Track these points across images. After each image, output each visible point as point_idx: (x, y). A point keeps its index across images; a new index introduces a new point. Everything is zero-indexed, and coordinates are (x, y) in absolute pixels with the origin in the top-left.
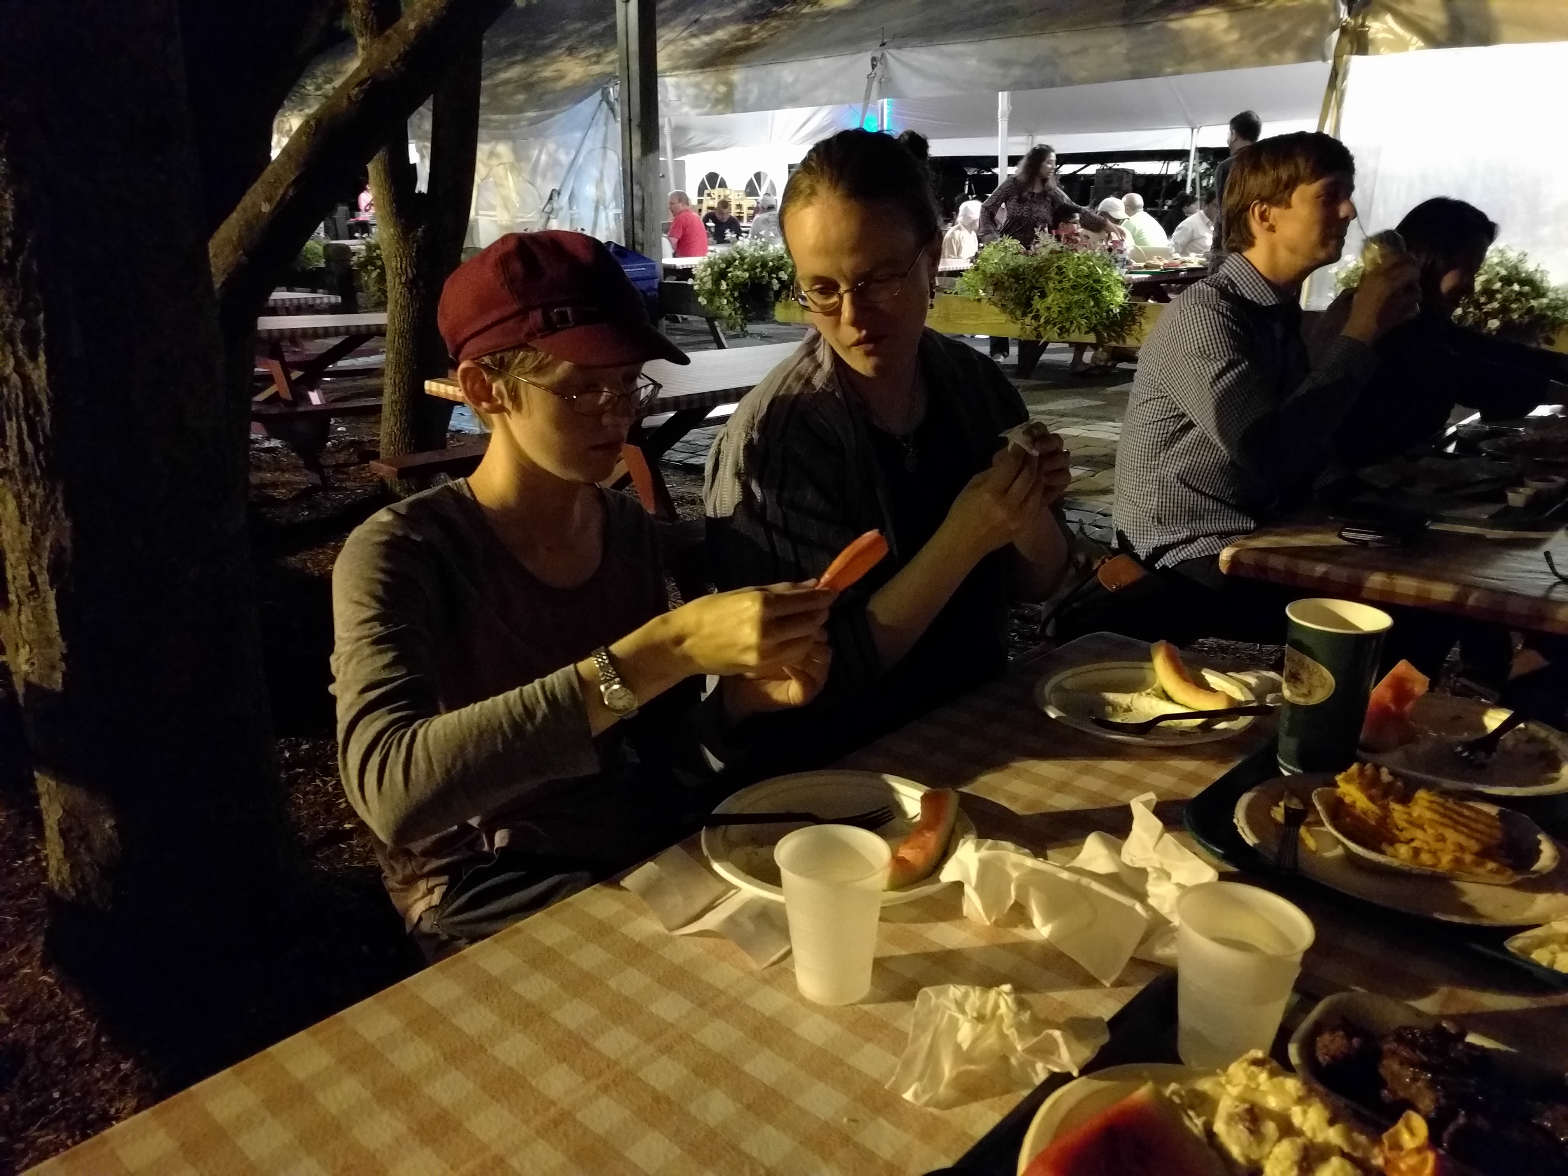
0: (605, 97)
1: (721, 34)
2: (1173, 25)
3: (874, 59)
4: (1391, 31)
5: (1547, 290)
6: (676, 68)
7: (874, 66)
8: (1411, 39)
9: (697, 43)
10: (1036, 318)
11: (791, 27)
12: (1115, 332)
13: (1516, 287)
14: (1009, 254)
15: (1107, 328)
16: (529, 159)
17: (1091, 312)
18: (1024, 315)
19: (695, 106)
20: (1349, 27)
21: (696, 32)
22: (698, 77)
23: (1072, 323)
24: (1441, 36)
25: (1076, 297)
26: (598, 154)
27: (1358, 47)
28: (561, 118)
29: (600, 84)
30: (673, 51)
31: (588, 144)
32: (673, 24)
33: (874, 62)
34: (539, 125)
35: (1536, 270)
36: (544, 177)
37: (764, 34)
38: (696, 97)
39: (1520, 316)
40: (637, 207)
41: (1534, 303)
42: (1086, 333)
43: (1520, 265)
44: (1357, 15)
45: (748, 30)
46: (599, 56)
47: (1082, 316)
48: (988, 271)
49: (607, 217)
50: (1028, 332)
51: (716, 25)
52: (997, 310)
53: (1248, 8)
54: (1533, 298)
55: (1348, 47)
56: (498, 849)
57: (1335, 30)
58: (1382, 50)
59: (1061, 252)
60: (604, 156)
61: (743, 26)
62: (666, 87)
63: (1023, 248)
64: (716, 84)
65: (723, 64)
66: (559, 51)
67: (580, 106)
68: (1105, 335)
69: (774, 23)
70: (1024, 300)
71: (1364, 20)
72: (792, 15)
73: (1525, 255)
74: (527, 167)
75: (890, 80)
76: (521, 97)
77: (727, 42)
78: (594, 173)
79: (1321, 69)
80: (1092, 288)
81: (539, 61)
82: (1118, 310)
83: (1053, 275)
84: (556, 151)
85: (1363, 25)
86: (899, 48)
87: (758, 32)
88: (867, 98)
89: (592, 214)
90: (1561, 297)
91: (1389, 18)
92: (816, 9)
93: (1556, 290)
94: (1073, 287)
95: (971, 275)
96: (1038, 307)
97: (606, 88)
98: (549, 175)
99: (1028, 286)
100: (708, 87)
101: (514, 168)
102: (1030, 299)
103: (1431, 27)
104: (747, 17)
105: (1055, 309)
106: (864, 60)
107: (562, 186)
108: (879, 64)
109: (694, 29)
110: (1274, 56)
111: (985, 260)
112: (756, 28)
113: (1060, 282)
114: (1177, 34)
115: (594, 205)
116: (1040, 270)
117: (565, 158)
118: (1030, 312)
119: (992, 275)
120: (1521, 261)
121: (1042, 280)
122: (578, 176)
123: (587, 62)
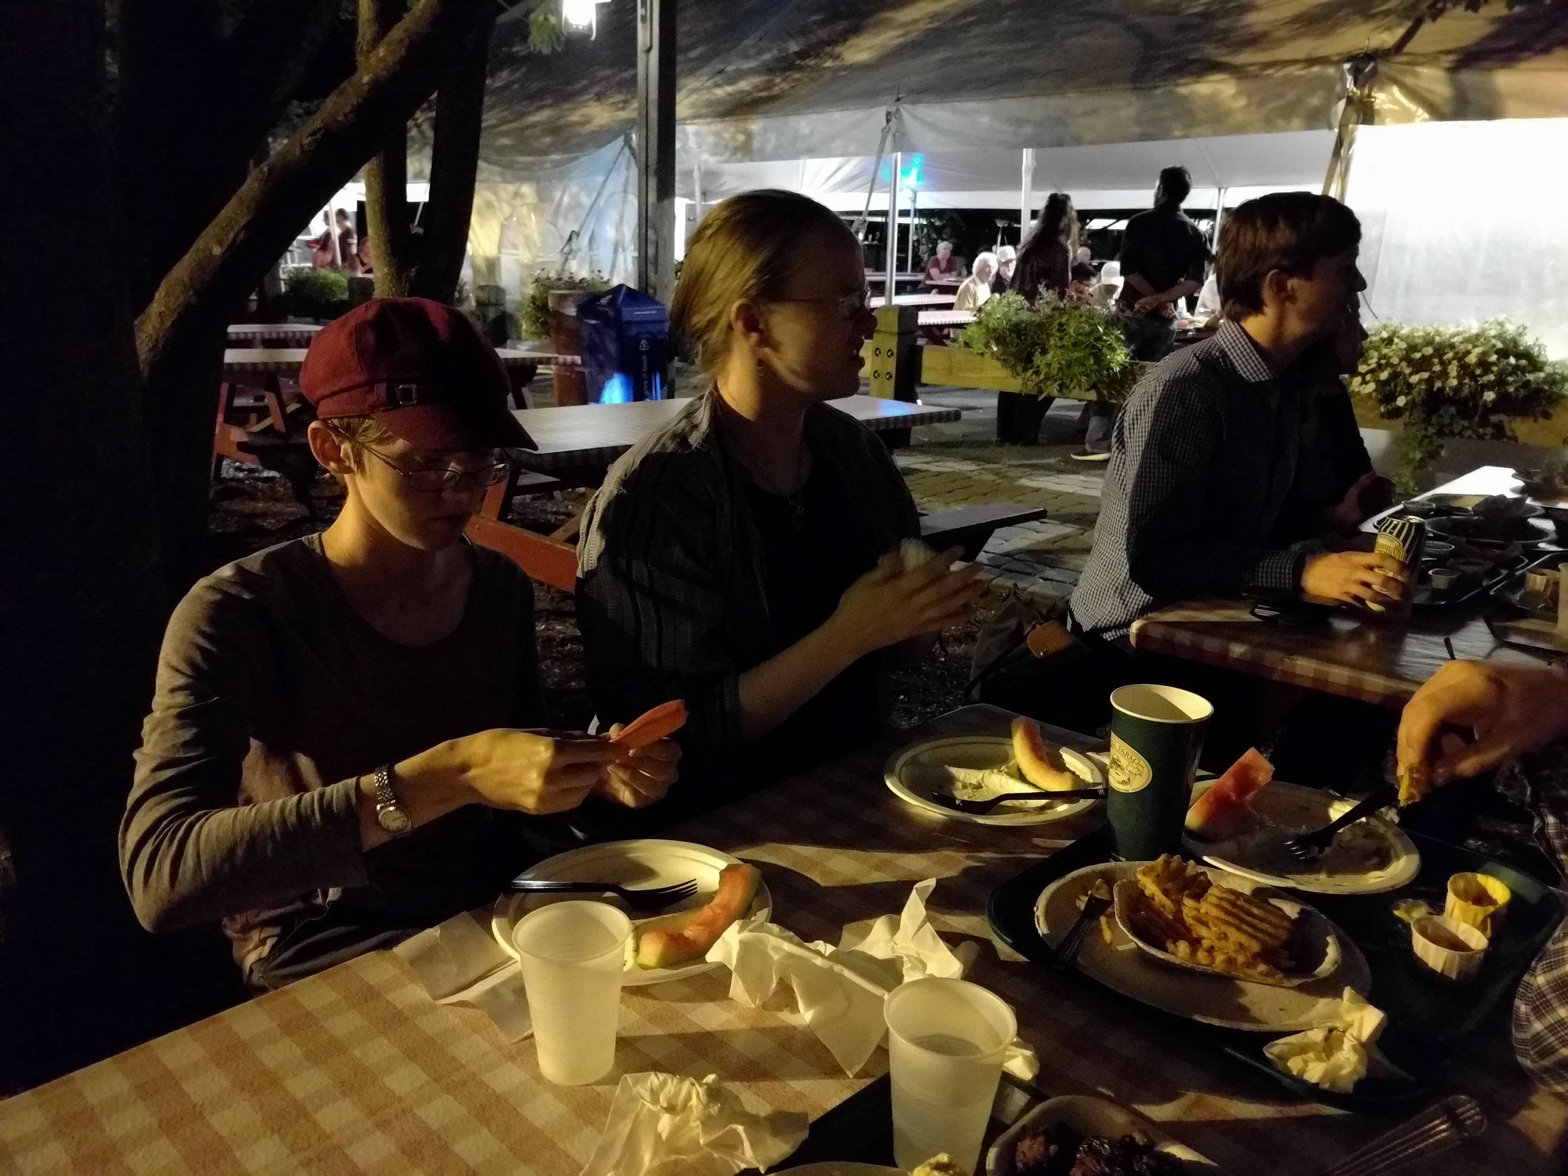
0: (628, 142)
1: (744, 85)
2: (1183, 90)
3: (888, 114)
4: (1397, 102)
5: (1544, 364)
6: (695, 117)
7: (888, 121)
8: (1417, 110)
9: (720, 92)
10: (1037, 373)
11: (812, 80)
12: (1116, 390)
13: (1512, 360)
14: (1012, 310)
15: (1108, 387)
16: (551, 200)
17: (1091, 370)
18: (1025, 370)
19: (715, 154)
20: (1355, 98)
21: (720, 82)
22: (718, 126)
23: (1072, 380)
24: (1446, 110)
25: (1076, 354)
26: (618, 198)
27: (1364, 119)
28: (584, 160)
29: (622, 130)
30: (697, 99)
31: (609, 188)
32: (698, 73)
33: (889, 117)
34: (563, 168)
35: (1534, 344)
36: (566, 218)
37: (785, 86)
38: (716, 145)
39: (1516, 389)
40: (651, 251)
41: (1530, 377)
42: (1088, 390)
43: (1518, 338)
44: (1363, 86)
45: (771, 81)
46: (626, 102)
47: (1082, 374)
48: (991, 326)
49: (625, 260)
50: (1029, 387)
51: (740, 75)
52: (998, 364)
53: (1257, 76)
54: (1530, 372)
55: (1354, 117)
56: (329, 902)
57: (1340, 99)
58: (1387, 120)
59: (1064, 309)
60: (625, 200)
61: (765, 78)
62: (685, 134)
63: (1027, 304)
64: (735, 134)
65: (743, 113)
66: (590, 96)
67: (603, 150)
68: (1105, 392)
69: (797, 75)
70: (1025, 355)
71: (1370, 91)
72: (812, 69)
73: (1525, 328)
74: (550, 208)
75: (904, 135)
76: (547, 140)
77: (748, 93)
78: (614, 215)
79: (1327, 137)
80: (1094, 345)
81: (567, 106)
82: (1118, 369)
83: (1054, 332)
84: (578, 193)
85: (1369, 96)
86: (913, 103)
87: (780, 85)
88: (881, 151)
89: (611, 256)
90: (1559, 371)
91: (1395, 90)
92: (837, 63)
93: (1554, 365)
94: (1075, 345)
95: (974, 328)
96: (1039, 363)
97: (629, 134)
98: (571, 216)
99: (1029, 342)
100: (727, 135)
101: (536, 209)
102: (1031, 354)
103: (1437, 100)
104: (770, 70)
105: (1055, 366)
106: (880, 113)
107: (581, 227)
108: (893, 119)
109: (718, 79)
110: (1281, 122)
111: (989, 314)
112: (778, 80)
113: (1061, 339)
114: (1185, 98)
115: (613, 247)
116: (1041, 326)
117: (586, 200)
118: (1031, 368)
119: (995, 330)
120: (1520, 334)
121: (1044, 336)
122: (598, 219)
123: (613, 108)
